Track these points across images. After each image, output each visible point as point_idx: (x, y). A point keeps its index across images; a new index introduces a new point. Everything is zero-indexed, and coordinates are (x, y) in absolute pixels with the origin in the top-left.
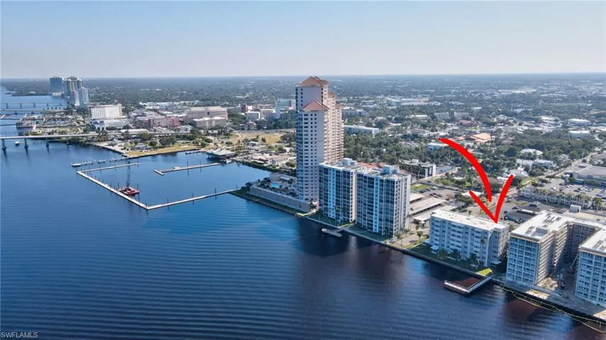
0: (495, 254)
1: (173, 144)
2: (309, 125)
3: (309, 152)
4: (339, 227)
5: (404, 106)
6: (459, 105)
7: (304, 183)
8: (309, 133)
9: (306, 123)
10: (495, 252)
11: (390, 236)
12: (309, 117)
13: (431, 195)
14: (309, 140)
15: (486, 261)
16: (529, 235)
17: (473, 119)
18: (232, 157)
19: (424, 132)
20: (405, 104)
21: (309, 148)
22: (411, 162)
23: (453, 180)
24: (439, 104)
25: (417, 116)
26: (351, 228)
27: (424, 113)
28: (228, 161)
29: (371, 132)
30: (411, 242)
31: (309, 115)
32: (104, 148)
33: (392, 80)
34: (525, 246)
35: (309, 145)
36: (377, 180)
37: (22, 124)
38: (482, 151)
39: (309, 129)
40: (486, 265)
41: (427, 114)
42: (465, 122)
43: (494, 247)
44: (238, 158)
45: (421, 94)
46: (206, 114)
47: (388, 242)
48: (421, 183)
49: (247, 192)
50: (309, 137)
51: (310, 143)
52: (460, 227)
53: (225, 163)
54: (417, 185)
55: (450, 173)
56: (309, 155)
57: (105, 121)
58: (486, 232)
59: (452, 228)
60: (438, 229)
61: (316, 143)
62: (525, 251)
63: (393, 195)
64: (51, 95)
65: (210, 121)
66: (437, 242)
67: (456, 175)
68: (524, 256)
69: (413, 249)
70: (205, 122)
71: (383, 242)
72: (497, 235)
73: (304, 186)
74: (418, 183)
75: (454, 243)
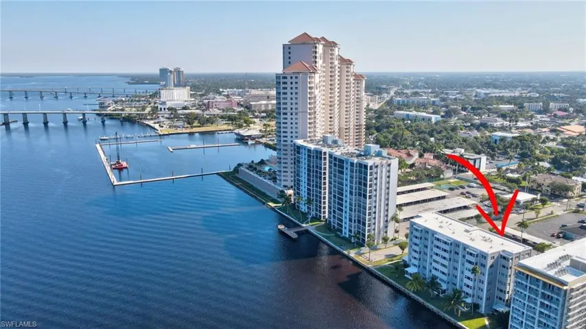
0: (501, 295)
1: (212, 123)
2: (288, 91)
3: (289, 125)
4: (304, 225)
5: (492, 97)
6: (562, 97)
7: (283, 165)
8: (289, 101)
9: (285, 88)
10: (501, 291)
11: (360, 244)
12: (289, 80)
13: (462, 194)
14: (289, 110)
15: (483, 303)
16: (552, 273)
17: (571, 109)
18: (258, 138)
19: (496, 121)
20: (493, 95)
21: (289, 121)
22: (454, 152)
23: (504, 177)
24: (538, 95)
25: (501, 106)
26: (318, 229)
27: (511, 104)
28: (250, 142)
29: (430, 119)
30: (388, 256)
31: (289, 78)
32: (148, 125)
33: (496, 75)
34: (541, 290)
35: (289, 116)
36: (347, 163)
37: (104, 103)
38: (564, 144)
39: (289, 96)
40: (483, 310)
41: (515, 105)
42: (560, 113)
43: (500, 282)
44: (263, 140)
45: (522, 86)
46: (266, 98)
47: (352, 253)
48: (458, 178)
49: (236, 175)
50: (289, 106)
51: (289, 114)
52: (446, 243)
53: (247, 143)
54: (452, 181)
55: (504, 168)
56: (289, 130)
57: (167, 103)
58: (484, 256)
59: (436, 243)
60: (417, 241)
61: (296, 114)
62: (540, 300)
63: (365, 185)
64: (159, 84)
65: (267, 105)
66: (416, 262)
67: (512, 171)
68: (538, 309)
69: (383, 269)
70: (261, 104)
71: (346, 252)
72: (504, 262)
73: (282, 170)
74: (455, 178)
75: (438, 268)
